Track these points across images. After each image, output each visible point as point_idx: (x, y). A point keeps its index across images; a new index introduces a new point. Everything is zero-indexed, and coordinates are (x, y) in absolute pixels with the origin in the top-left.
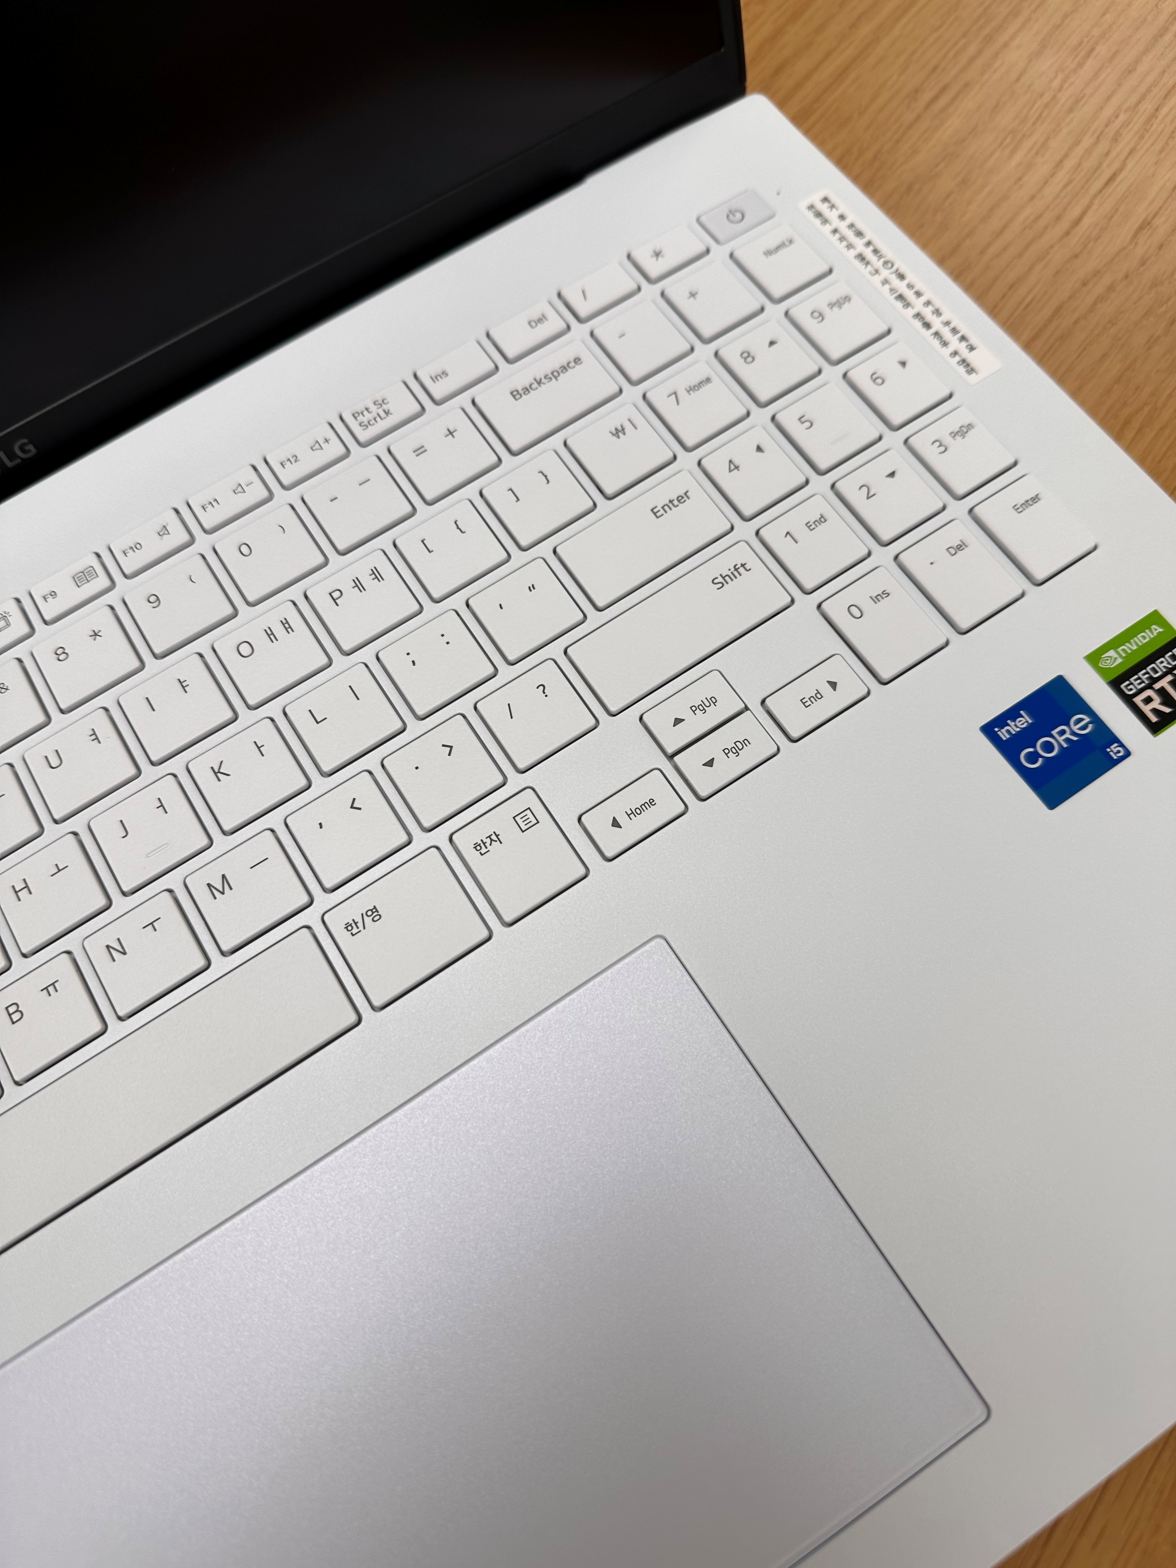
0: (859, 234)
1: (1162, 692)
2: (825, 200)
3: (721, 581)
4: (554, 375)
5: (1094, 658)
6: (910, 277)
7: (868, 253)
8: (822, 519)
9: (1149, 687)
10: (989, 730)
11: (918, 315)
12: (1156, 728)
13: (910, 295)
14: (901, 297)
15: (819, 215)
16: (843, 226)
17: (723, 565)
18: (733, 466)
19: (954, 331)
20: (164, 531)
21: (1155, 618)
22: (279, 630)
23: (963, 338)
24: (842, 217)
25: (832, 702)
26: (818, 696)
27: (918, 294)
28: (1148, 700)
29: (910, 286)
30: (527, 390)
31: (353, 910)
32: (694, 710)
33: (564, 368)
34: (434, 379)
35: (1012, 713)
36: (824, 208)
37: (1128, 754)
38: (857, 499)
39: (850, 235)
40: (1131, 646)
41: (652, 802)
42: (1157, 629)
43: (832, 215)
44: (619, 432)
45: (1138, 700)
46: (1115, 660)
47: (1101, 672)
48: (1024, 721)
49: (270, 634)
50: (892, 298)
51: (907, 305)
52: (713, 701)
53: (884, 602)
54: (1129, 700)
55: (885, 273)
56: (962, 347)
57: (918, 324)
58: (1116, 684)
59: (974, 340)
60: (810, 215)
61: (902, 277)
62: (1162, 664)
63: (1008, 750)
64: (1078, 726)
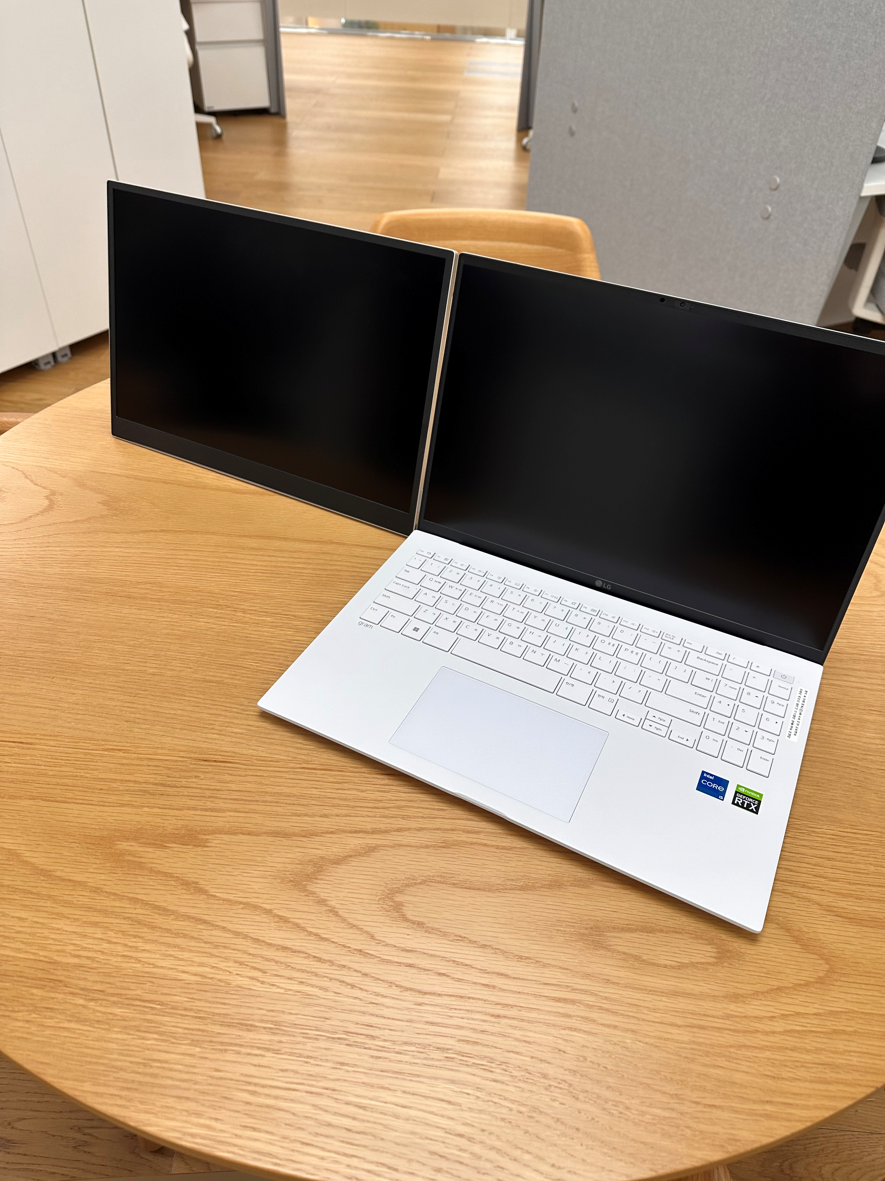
0: (804, 702)
1: (744, 802)
2: (807, 692)
3: (692, 712)
4: (710, 662)
5: (738, 786)
6: (802, 717)
7: (800, 705)
8: (724, 724)
9: (743, 799)
10: (703, 772)
11: (793, 721)
13: (797, 717)
14: (795, 716)
15: (801, 692)
16: (803, 698)
17: (696, 710)
18: (720, 703)
19: (797, 730)
20: (614, 618)
21: (761, 795)
23: (796, 732)
24: (805, 697)
25: (684, 742)
26: (683, 739)
27: (799, 719)
28: (739, 800)
29: (800, 717)
30: (701, 659)
31: (571, 683)
32: (659, 719)
33: (713, 663)
34: (688, 643)
35: (711, 775)
37: (722, 800)
38: (734, 728)
39: (802, 700)
40: (750, 793)
41: (634, 720)
42: (758, 796)
43: (804, 695)
44: (708, 679)
45: (737, 798)
46: (742, 790)
47: (737, 789)
48: (712, 778)
49: (609, 644)
50: (793, 714)
51: (794, 718)
52: (664, 721)
53: (715, 742)
54: (735, 796)
55: (799, 711)
56: (794, 733)
57: (791, 722)
58: (736, 792)
59: (798, 734)
60: (799, 690)
61: (800, 714)
62: (751, 800)
63: (702, 777)
64: (721, 789)
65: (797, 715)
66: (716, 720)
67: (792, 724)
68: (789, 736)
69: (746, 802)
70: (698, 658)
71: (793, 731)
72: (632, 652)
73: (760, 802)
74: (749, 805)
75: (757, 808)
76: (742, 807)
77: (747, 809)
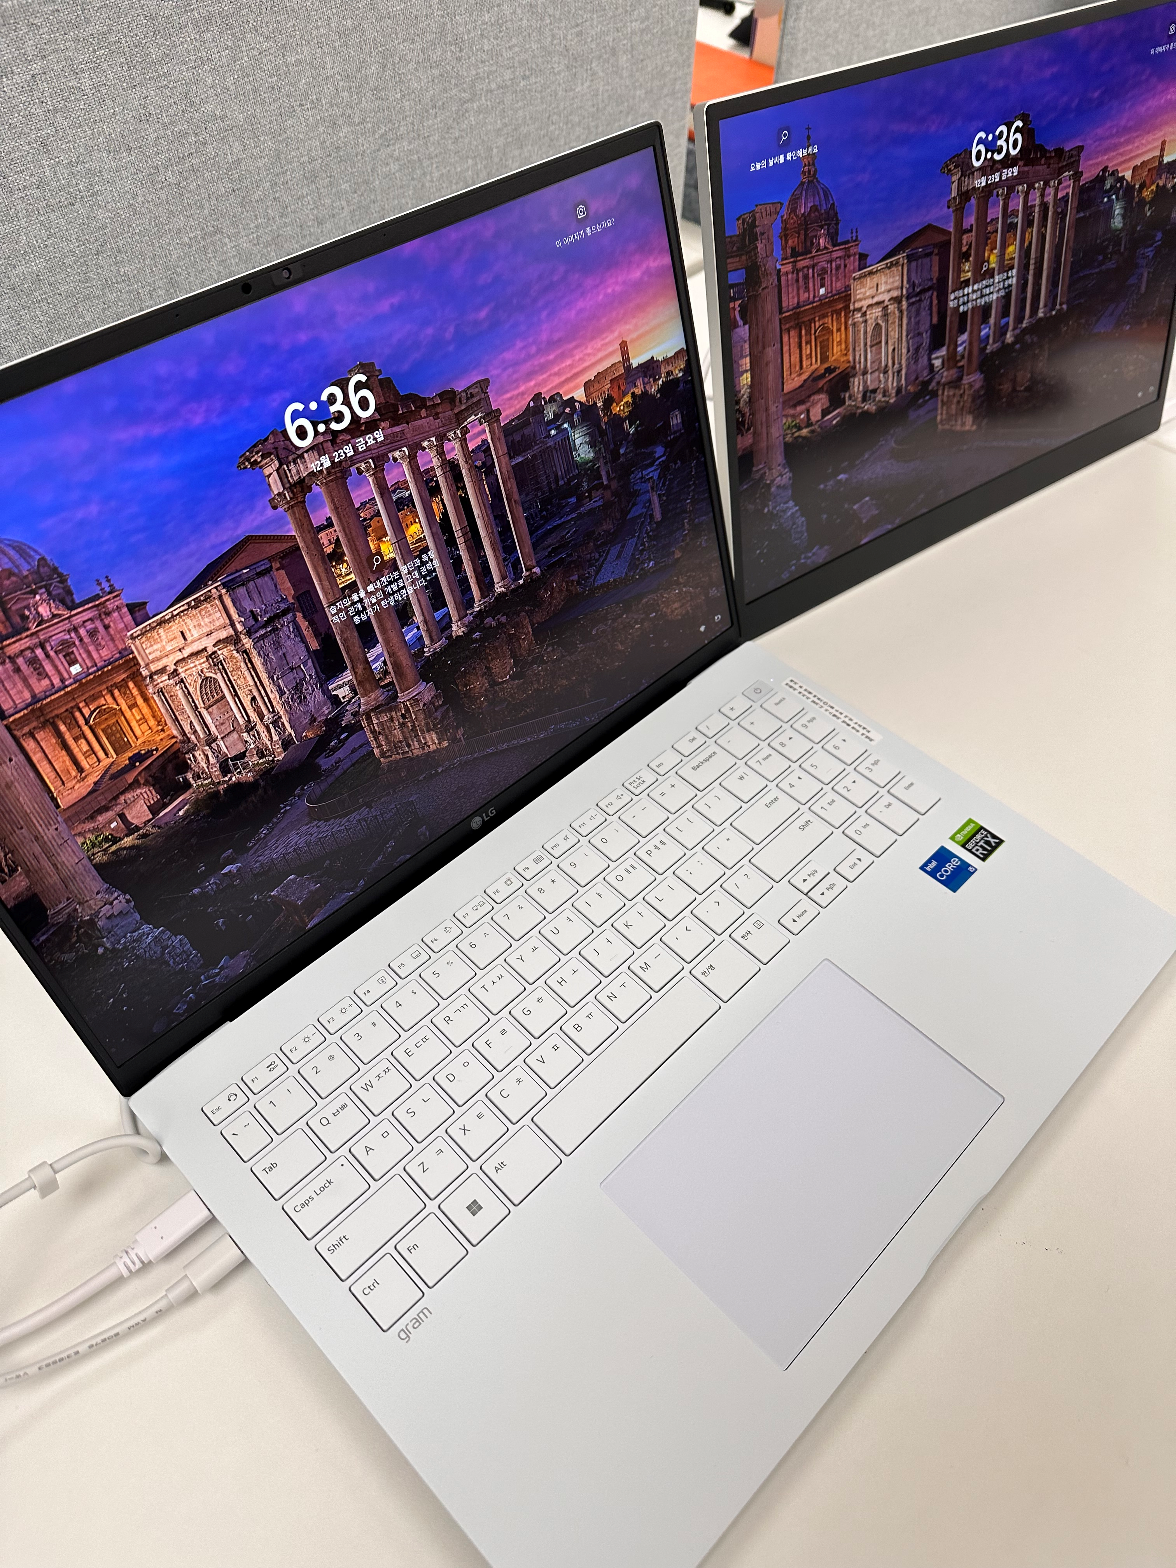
0: (810, 693)
1: (981, 846)
2: (792, 681)
3: (803, 828)
4: (707, 760)
5: (952, 838)
6: (836, 708)
7: (815, 699)
8: (833, 801)
9: (976, 845)
10: (922, 868)
11: (844, 722)
12: (983, 860)
13: (838, 714)
14: (834, 715)
15: (791, 687)
16: (802, 690)
17: (801, 821)
18: (792, 786)
19: (860, 726)
20: (566, 838)
21: (970, 821)
22: (631, 869)
23: (864, 728)
24: (801, 687)
25: (861, 867)
26: (855, 864)
27: (841, 713)
28: (977, 850)
29: (837, 711)
30: (698, 767)
31: (703, 967)
32: (809, 875)
33: (711, 757)
34: (658, 766)
35: (929, 861)
36: (792, 684)
37: (976, 870)
38: (844, 792)
39: (806, 693)
40: (965, 832)
41: (805, 911)
42: (973, 825)
43: (796, 686)
44: (741, 778)
45: (974, 850)
46: (960, 837)
47: (957, 842)
48: (934, 864)
49: (627, 871)
50: (831, 716)
51: (838, 718)
52: (816, 871)
53: (868, 828)
54: (970, 851)
55: (826, 707)
56: (864, 731)
57: (845, 725)
58: (963, 846)
59: (869, 729)
60: (787, 687)
61: (832, 708)
62: (979, 837)
63: (932, 874)
64: (955, 863)
65: (833, 711)
66: (827, 806)
67: (849, 725)
68: (871, 740)
69: (981, 843)
70: (694, 768)
71: (862, 731)
72: (656, 847)
73: (982, 828)
74: (988, 843)
75: (994, 837)
76: (990, 853)
77: (994, 848)
